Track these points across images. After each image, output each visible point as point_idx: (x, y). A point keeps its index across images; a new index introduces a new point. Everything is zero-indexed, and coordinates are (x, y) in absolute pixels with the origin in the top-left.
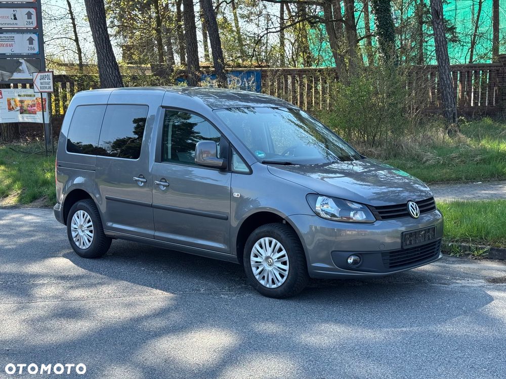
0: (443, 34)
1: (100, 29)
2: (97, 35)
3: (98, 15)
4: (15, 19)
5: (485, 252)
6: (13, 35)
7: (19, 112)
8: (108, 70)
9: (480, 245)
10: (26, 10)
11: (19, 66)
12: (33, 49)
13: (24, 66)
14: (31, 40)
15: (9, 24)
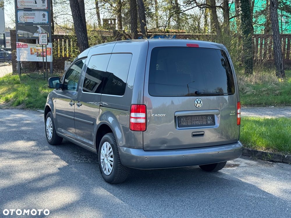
0: (276, 16)
1: (76, 10)
2: (74, 13)
3: (75, 2)
4: (36, 3)
6: (34, 12)
7: (36, 55)
8: (79, 33)
11: (37, 30)
12: (45, 20)
13: (40, 29)
14: (44, 16)
15: (32, 6)
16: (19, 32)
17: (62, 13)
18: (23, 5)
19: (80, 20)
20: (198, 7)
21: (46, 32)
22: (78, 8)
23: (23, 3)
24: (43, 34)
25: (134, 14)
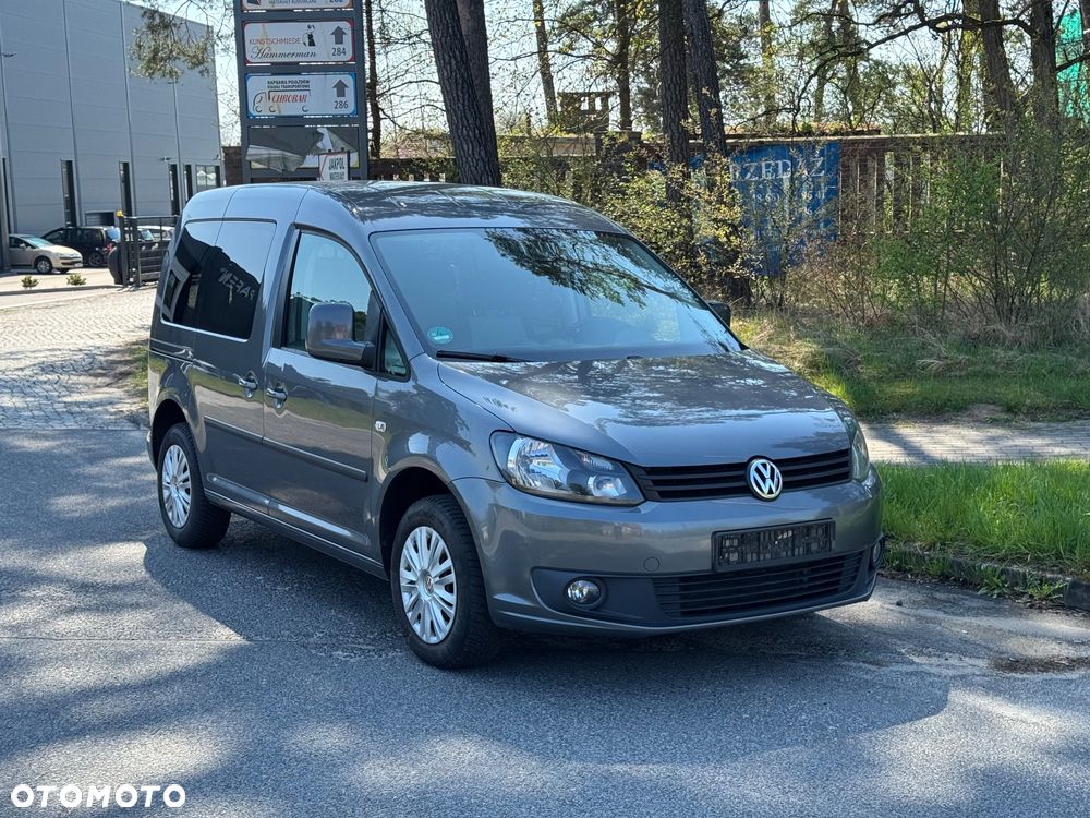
1: (453, 60)
2: (445, 74)
3: (450, 30)
4: (312, 43)
5: (1059, 591)
6: (307, 78)
8: (465, 146)
9: (1053, 572)
10: (333, 25)
11: (317, 141)
12: (345, 105)
13: (327, 141)
14: (341, 88)
15: (298, 55)
16: (253, 151)
17: (408, 77)
18: (266, 51)
19: (469, 96)
20: (926, 28)
21: (343, 149)
22: (461, 53)
23: (266, 46)
24: (333, 157)
25: (676, 70)
